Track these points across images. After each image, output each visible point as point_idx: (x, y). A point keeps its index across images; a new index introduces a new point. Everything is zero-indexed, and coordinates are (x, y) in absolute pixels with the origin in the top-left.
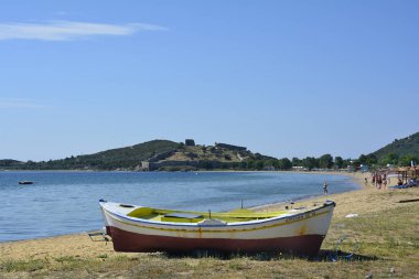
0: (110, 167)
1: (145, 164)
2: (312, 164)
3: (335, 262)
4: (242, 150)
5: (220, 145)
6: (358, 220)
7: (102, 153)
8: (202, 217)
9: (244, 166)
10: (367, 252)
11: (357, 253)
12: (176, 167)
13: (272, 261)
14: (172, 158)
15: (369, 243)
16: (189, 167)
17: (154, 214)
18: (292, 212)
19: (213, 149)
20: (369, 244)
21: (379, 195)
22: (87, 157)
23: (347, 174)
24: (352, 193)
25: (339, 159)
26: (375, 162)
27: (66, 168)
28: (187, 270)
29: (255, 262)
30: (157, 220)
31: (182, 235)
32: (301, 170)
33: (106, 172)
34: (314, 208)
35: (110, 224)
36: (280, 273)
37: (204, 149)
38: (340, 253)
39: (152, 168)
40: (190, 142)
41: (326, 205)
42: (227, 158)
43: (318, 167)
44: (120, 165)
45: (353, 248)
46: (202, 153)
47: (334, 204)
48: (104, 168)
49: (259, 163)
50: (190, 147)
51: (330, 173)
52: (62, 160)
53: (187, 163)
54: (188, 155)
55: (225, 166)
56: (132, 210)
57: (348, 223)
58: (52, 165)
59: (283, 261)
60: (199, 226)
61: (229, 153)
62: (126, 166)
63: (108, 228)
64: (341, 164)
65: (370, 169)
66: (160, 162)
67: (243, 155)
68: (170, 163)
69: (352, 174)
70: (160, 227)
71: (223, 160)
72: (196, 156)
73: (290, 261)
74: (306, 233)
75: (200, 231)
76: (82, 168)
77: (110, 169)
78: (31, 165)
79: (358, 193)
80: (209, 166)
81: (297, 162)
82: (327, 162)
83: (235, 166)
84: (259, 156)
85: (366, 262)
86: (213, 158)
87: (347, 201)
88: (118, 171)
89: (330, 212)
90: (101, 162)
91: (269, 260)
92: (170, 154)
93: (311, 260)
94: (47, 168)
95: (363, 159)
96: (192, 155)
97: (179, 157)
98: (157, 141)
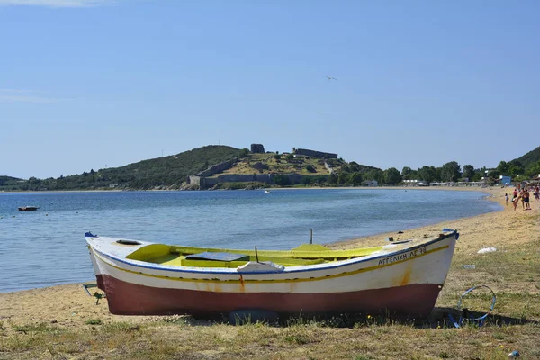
0: (145, 184)
1: (195, 180)
2: (430, 176)
3: (458, 329)
4: (331, 158)
5: (299, 152)
6: (497, 257)
7: (134, 166)
8: (246, 258)
9: (334, 181)
10: (510, 310)
11: (494, 312)
12: (238, 183)
13: (356, 329)
14: (232, 172)
15: (514, 295)
16: (257, 183)
17: (173, 254)
18: (388, 249)
19: (290, 157)
20: (514, 297)
21: (526, 218)
22: (113, 171)
23: (480, 189)
24: (488, 216)
25: (469, 168)
26: (521, 172)
27: (83, 188)
28: (215, 347)
29: (328, 330)
30: (175, 264)
31: (213, 287)
32: (414, 185)
33: (140, 191)
34: (425, 241)
35: (102, 271)
36: (367, 349)
37: (278, 157)
38: (466, 313)
39: (205, 185)
40: (258, 148)
41: (442, 237)
42: (311, 169)
43: (439, 179)
44: (159, 182)
45: (488, 304)
46: (274, 162)
47: (456, 235)
48: (137, 186)
49: (355, 175)
50: (257, 155)
51: (455, 188)
52: (77, 177)
53: (255, 178)
54: (254, 167)
55: (308, 182)
56: (136, 248)
57: (481, 263)
58: (63, 183)
59: (374, 328)
60: (240, 273)
61: (314, 162)
62: (169, 184)
63: (100, 277)
64: (472, 175)
65: (513, 182)
66: (216, 176)
67: (332, 166)
68: (229, 178)
69: (488, 189)
70: (179, 275)
71: (305, 173)
72: (266, 167)
73: (384, 328)
74: (412, 282)
75: (241, 281)
76: (106, 187)
77: (146, 188)
78: (35, 184)
79: (497, 216)
80: (285, 181)
81: (409, 173)
82: (451, 173)
83: (322, 180)
84: (355, 166)
85: (508, 328)
86: (291, 169)
87: (480, 228)
88: (156, 190)
89: (450, 248)
90: (133, 178)
91: (351, 326)
92: (229, 166)
93: (418, 325)
94: (57, 188)
95: (504, 168)
96: (261, 167)
97: (242, 169)
98: (210, 147)
